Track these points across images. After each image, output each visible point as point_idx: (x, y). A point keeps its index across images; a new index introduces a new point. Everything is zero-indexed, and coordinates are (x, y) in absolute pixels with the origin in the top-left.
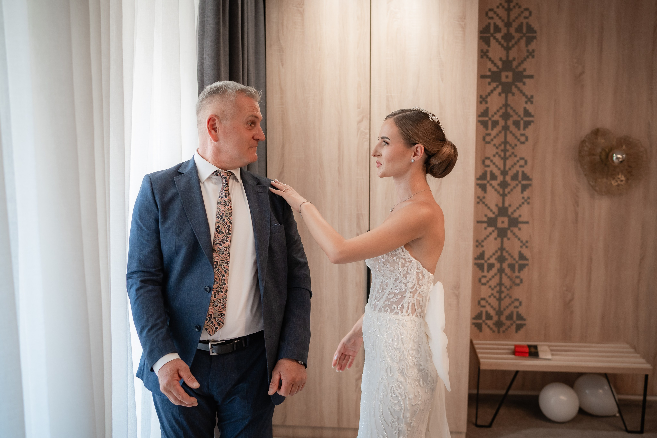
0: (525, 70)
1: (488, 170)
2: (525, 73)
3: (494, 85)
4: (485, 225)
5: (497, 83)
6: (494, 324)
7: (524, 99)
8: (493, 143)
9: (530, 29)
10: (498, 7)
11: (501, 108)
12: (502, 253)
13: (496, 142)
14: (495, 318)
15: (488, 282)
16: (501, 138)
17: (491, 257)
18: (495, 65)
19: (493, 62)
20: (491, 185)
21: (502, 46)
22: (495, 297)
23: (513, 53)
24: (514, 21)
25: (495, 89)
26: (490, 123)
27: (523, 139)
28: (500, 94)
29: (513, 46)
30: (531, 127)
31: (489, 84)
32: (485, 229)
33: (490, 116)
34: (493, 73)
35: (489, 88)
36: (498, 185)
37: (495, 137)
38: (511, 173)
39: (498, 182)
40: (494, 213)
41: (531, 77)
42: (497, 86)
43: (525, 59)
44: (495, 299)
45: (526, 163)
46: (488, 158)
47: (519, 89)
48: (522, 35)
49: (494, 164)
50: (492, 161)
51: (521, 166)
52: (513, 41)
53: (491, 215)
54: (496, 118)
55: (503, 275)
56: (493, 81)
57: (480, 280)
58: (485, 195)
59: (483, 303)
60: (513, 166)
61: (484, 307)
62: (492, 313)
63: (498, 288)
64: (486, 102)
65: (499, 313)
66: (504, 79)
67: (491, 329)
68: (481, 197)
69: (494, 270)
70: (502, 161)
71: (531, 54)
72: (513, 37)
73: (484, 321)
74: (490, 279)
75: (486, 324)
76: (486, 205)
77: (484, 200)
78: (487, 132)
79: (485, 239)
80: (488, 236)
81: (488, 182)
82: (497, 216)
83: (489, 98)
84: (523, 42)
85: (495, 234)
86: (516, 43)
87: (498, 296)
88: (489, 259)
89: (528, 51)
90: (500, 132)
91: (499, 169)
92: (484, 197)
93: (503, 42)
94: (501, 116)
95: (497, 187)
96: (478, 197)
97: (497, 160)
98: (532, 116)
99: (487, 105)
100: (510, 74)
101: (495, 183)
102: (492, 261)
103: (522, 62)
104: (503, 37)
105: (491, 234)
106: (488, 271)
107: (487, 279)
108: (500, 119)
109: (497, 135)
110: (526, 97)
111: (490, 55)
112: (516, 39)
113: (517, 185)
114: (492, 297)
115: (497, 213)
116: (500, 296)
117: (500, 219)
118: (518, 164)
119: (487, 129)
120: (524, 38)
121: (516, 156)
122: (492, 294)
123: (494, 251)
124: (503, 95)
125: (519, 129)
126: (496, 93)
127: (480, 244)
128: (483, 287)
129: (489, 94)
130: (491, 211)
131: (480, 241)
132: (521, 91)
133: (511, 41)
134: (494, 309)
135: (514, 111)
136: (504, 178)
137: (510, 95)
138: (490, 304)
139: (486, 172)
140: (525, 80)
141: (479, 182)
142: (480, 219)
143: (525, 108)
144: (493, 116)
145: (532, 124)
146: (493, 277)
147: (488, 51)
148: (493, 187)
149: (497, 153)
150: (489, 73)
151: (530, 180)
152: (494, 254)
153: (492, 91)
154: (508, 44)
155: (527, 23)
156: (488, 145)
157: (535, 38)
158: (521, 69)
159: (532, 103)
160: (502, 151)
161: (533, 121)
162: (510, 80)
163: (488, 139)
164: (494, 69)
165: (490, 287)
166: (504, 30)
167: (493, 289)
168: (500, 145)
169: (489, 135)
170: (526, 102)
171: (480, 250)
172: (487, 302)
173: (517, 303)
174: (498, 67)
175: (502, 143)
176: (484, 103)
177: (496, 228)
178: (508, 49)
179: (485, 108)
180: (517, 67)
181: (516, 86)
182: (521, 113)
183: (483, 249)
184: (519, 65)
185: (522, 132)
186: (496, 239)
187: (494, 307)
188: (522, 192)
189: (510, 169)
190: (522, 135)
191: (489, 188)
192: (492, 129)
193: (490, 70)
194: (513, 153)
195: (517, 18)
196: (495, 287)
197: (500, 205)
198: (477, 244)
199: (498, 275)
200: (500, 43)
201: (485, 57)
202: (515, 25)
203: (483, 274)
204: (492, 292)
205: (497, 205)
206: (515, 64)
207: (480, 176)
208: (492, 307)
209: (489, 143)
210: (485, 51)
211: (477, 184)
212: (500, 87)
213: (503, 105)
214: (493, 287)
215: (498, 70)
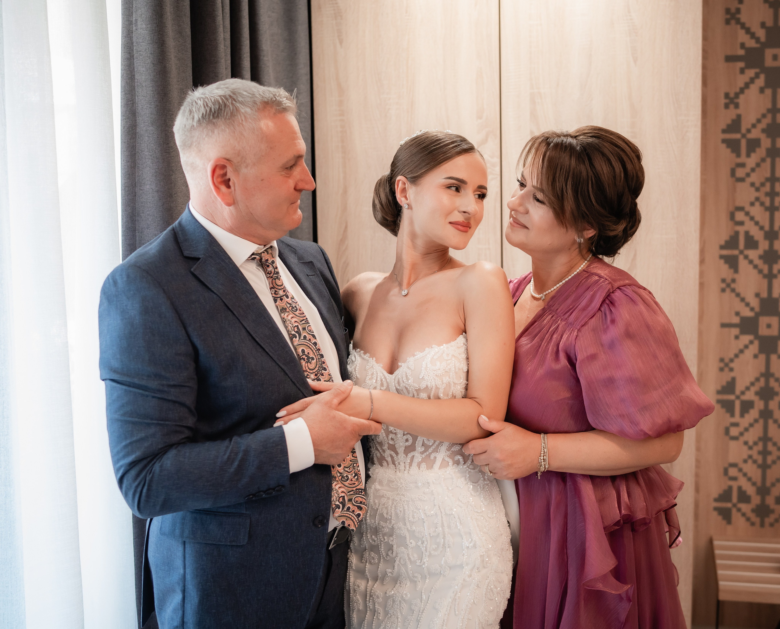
1: (741, 229)
3: (751, 73)
4: (735, 331)
5: (757, 70)
6: (753, 511)
8: (749, 180)
11: (764, 116)
12: (767, 382)
13: (754, 178)
14: (756, 500)
15: (741, 434)
16: (765, 171)
17: (748, 388)
18: (753, 36)
19: (748, 31)
20: (746, 257)
21: (766, 0)
22: (755, 462)
25: (752, 80)
26: (743, 143)
28: (762, 90)
31: (742, 71)
32: (737, 337)
33: (743, 130)
34: (749, 51)
35: (741, 80)
36: (761, 257)
37: (753, 170)
39: (760, 251)
40: (752, 309)
42: (757, 76)
44: (755, 466)
46: (741, 209)
49: (752, 218)
50: (747, 214)
53: (747, 313)
54: (755, 134)
55: (770, 422)
56: (749, 66)
57: (727, 431)
58: (736, 276)
59: (733, 472)
61: (734, 479)
62: (750, 490)
63: (760, 447)
64: (737, 106)
65: (763, 491)
66: (769, 62)
67: (748, 519)
68: (729, 280)
69: (754, 414)
70: (768, 214)
73: (734, 505)
74: (746, 430)
75: (739, 510)
76: (738, 295)
77: (733, 286)
78: (739, 160)
79: (736, 356)
80: (741, 351)
81: (741, 252)
82: (758, 315)
83: (742, 96)
85: (754, 348)
87: (760, 461)
88: (743, 393)
90: (763, 160)
91: (762, 228)
92: (734, 281)
94: (763, 131)
95: (757, 261)
96: (723, 281)
97: (757, 211)
99: (739, 111)
101: (753, 254)
102: (750, 396)
105: (746, 347)
106: (742, 416)
107: (741, 429)
108: (763, 137)
109: (758, 165)
111: (743, 17)
114: (750, 462)
115: (757, 309)
116: (765, 459)
117: (764, 321)
119: (738, 155)
122: (750, 457)
123: (753, 379)
124: (768, 92)
126: (754, 89)
127: (727, 365)
128: (733, 444)
129: (742, 91)
130: (747, 305)
131: (727, 360)
134: (754, 484)
136: (771, 245)
138: (745, 475)
139: (737, 233)
141: (725, 252)
142: (726, 321)
144: (749, 131)
146: (751, 425)
147: (738, 11)
148: (751, 262)
149: (757, 199)
150: (741, 52)
152: (752, 384)
153: (747, 86)
156: (740, 185)
160: (767, 194)
163: (740, 173)
164: (751, 44)
165: (746, 443)
167: (750, 448)
168: (763, 185)
169: (743, 165)
171: (727, 376)
172: (740, 470)
174: (758, 40)
175: (767, 180)
176: (732, 106)
177: (757, 337)
178: (777, 6)
179: (734, 117)
183: (732, 374)
186: (756, 356)
187: (754, 480)
191: (743, 263)
192: (748, 155)
193: (742, 46)
196: (755, 443)
197: (765, 295)
198: (722, 365)
199: (761, 421)
201: (733, 22)
203: (733, 420)
204: (750, 452)
205: (757, 295)
207: (726, 242)
208: (749, 479)
209: (742, 180)
210: (733, 10)
211: (721, 257)
212: (762, 76)
213: (769, 111)
214: (751, 443)
215: (758, 46)
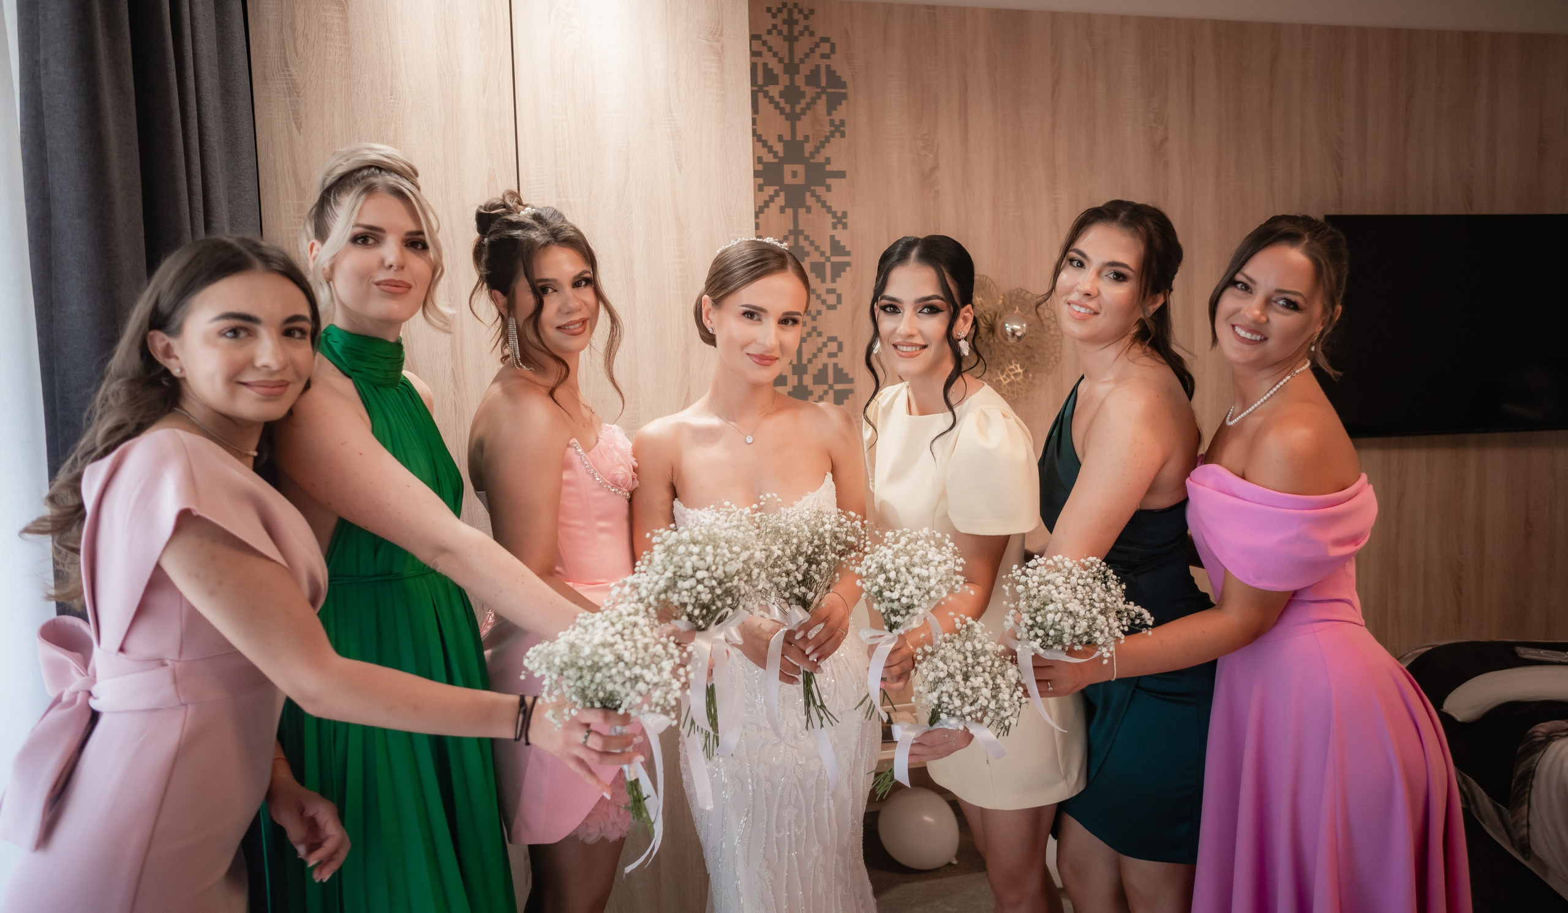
0: (828, 161)
2: (828, 168)
3: (771, 190)
5: (777, 188)
7: (830, 220)
9: (835, 80)
10: (769, 32)
18: (771, 149)
19: (765, 144)
21: (782, 111)
23: (804, 127)
24: (802, 61)
25: (772, 199)
27: (831, 299)
28: (782, 210)
29: (803, 112)
30: (847, 275)
31: (761, 188)
34: (770, 167)
35: (760, 198)
38: (813, 369)
41: (841, 175)
42: (777, 194)
43: (827, 139)
45: (840, 347)
47: (818, 199)
48: (819, 90)
51: (831, 355)
52: (803, 103)
56: (769, 182)
60: (815, 356)
66: (788, 179)
71: (838, 129)
72: (803, 95)
83: (761, 217)
84: (822, 105)
86: (809, 106)
89: (832, 123)
93: (782, 103)
98: (848, 254)
100: (800, 169)
103: (822, 145)
104: (782, 94)
110: (834, 215)
111: (760, 129)
112: (808, 99)
113: (826, 393)
118: (826, 351)
120: (824, 97)
121: (820, 334)
124: (789, 212)
125: (823, 281)
126: (774, 207)
129: (761, 210)
132: (824, 204)
133: (799, 103)
135: (812, 243)
136: (800, 380)
137: (802, 211)
140: (829, 181)
143: (832, 237)
145: (848, 269)
151: (851, 381)
153: (766, 204)
154: (793, 109)
155: (828, 67)
157: (844, 96)
158: (820, 159)
159: (845, 226)
161: (848, 264)
162: (800, 180)
164: (770, 158)
166: (784, 80)
170: (834, 227)
174: (777, 156)
178: (793, 118)
180: (812, 155)
181: (814, 194)
182: (826, 248)
184: (817, 150)
185: (829, 285)
189: (810, 361)
190: (830, 291)
193: (760, 160)
194: (814, 329)
195: (807, 56)
200: (777, 106)
202: (805, 69)
206: (808, 148)
212: (782, 194)
213: (791, 232)
215: (776, 160)
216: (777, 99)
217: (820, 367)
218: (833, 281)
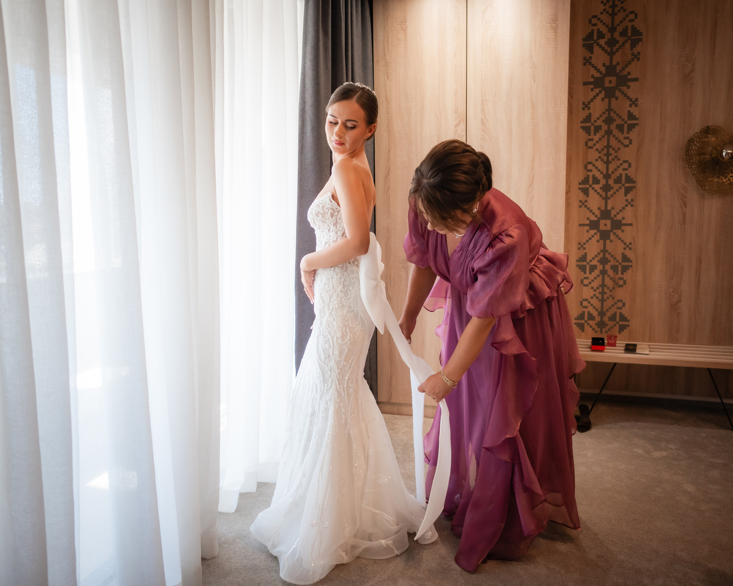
0: (629, 73)
1: (591, 174)
2: (629, 77)
3: (597, 90)
4: (587, 228)
5: (601, 89)
6: (596, 324)
7: (628, 102)
8: (595, 148)
9: (636, 32)
10: (602, 13)
11: (604, 113)
12: (604, 255)
13: (598, 146)
14: (598, 319)
15: (590, 283)
16: (605, 142)
17: (593, 258)
18: (599, 71)
19: (596, 68)
20: (593, 188)
21: (606, 51)
22: (597, 298)
23: (617, 58)
24: (618, 25)
25: (597, 95)
26: (592, 128)
27: (626, 142)
28: (603, 100)
29: (617, 50)
30: (636, 130)
31: (592, 90)
32: (588, 231)
33: (592, 121)
34: (596, 79)
35: (592, 94)
36: (601, 188)
37: (597, 142)
38: (614, 176)
39: (601, 185)
40: (596, 216)
41: (636, 80)
42: (600, 92)
43: (630, 63)
44: (597, 300)
45: (630, 165)
46: (591, 163)
47: (623, 93)
48: (627, 38)
49: (596, 168)
50: (594, 165)
51: (625, 169)
52: (617, 46)
53: (594, 218)
54: (598, 123)
55: (606, 276)
56: (596, 87)
57: (582, 281)
58: (587, 199)
59: (585, 303)
60: (616, 170)
61: (586, 307)
62: (595, 313)
63: (600, 289)
64: (589, 108)
65: (602, 314)
66: (607, 84)
67: (593, 329)
68: (583, 201)
69: (597, 272)
70: (605, 165)
71: (636, 57)
72: (618, 42)
73: (586, 322)
74: (593, 281)
75: (588, 324)
76: (588, 209)
77: (586, 204)
78: (590, 137)
79: (587, 241)
80: (590, 239)
81: (591, 186)
82: (599, 219)
83: (592, 103)
84: (628, 46)
85: (597, 237)
86: (620, 47)
87: (600, 298)
88: (591, 261)
89: (633, 54)
90: (603, 137)
91: (602, 173)
92: (586, 201)
93: (606, 47)
94: (603, 121)
95: (599, 191)
96: (581, 201)
97: (600, 164)
98: (637, 119)
99: (590, 111)
100: (614, 79)
101: (597, 187)
102: (595, 262)
103: (627, 66)
104: (606, 43)
105: (593, 236)
106: (590, 273)
107: (590, 280)
108: (603, 124)
109: (600, 139)
110: (631, 100)
111: (593, 61)
112: (620, 44)
113: (620, 188)
114: (594, 298)
115: (599, 216)
116: (603, 297)
117: (602, 222)
118: (622, 167)
119: (589, 135)
120: (629, 42)
121: (619, 159)
122: (595, 295)
123: (596, 254)
124: (606, 100)
125: (623, 133)
126: (599, 99)
127: (582, 246)
128: (585, 288)
129: (592, 100)
130: (594, 214)
131: (582, 244)
132: (625, 95)
133: (615, 46)
134: (597, 310)
135: (618, 115)
136: (607, 182)
137: (613, 100)
138: (592, 305)
139: (588, 176)
140: (629, 83)
141: (581, 186)
142: (582, 223)
143: (629, 111)
144: (595, 121)
145: (636, 127)
146: (595, 278)
147: (591, 58)
148: (596, 191)
149: (600, 157)
150: (592, 80)
151: (635, 182)
152: (596, 256)
153: (595, 97)
154: (612, 49)
155: (632, 26)
156: (590, 150)
157: (641, 40)
158: (625, 73)
159: (636, 105)
160: (605, 155)
161: (637, 124)
162: (613, 84)
163: (590, 144)
164: (598, 75)
165: (592, 288)
166: (608, 36)
167: (595, 291)
168: (603, 150)
169: (592, 140)
170: (630, 106)
171: (582, 252)
172: (589, 302)
173: (620, 305)
174: (601, 73)
175: (605, 147)
176: (586, 109)
177: (599, 231)
178: (611, 54)
179: (587, 114)
180: (621, 71)
181: (620, 90)
182: (625, 117)
183: (585, 251)
184: (624, 69)
185: (626, 135)
186: (598, 241)
187: (597, 308)
188: (626, 195)
189: (613, 172)
190: (626, 138)
191: (591, 191)
192: (595, 135)
193: (593, 76)
194: (616, 157)
195: (621, 22)
196: (598, 288)
197: (603, 208)
198: (579, 246)
199: (601, 276)
200: (603, 49)
201: (588, 64)
202: (619, 29)
203: (585, 276)
204: (595, 293)
205: (599, 208)
206: (618, 68)
207: (582, 181)
208: (594, 307)
209: (591, 148)
210: (588, 58)
211: (580, 189)
212: (603, 92)
213: (606, 110)
214: (595, 288)
215: (601, 76)
216: (604, 45)
217: (618, 175)
218: (628, 133)
